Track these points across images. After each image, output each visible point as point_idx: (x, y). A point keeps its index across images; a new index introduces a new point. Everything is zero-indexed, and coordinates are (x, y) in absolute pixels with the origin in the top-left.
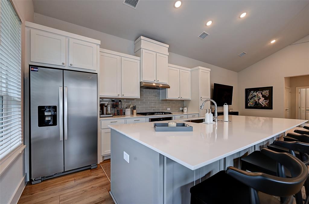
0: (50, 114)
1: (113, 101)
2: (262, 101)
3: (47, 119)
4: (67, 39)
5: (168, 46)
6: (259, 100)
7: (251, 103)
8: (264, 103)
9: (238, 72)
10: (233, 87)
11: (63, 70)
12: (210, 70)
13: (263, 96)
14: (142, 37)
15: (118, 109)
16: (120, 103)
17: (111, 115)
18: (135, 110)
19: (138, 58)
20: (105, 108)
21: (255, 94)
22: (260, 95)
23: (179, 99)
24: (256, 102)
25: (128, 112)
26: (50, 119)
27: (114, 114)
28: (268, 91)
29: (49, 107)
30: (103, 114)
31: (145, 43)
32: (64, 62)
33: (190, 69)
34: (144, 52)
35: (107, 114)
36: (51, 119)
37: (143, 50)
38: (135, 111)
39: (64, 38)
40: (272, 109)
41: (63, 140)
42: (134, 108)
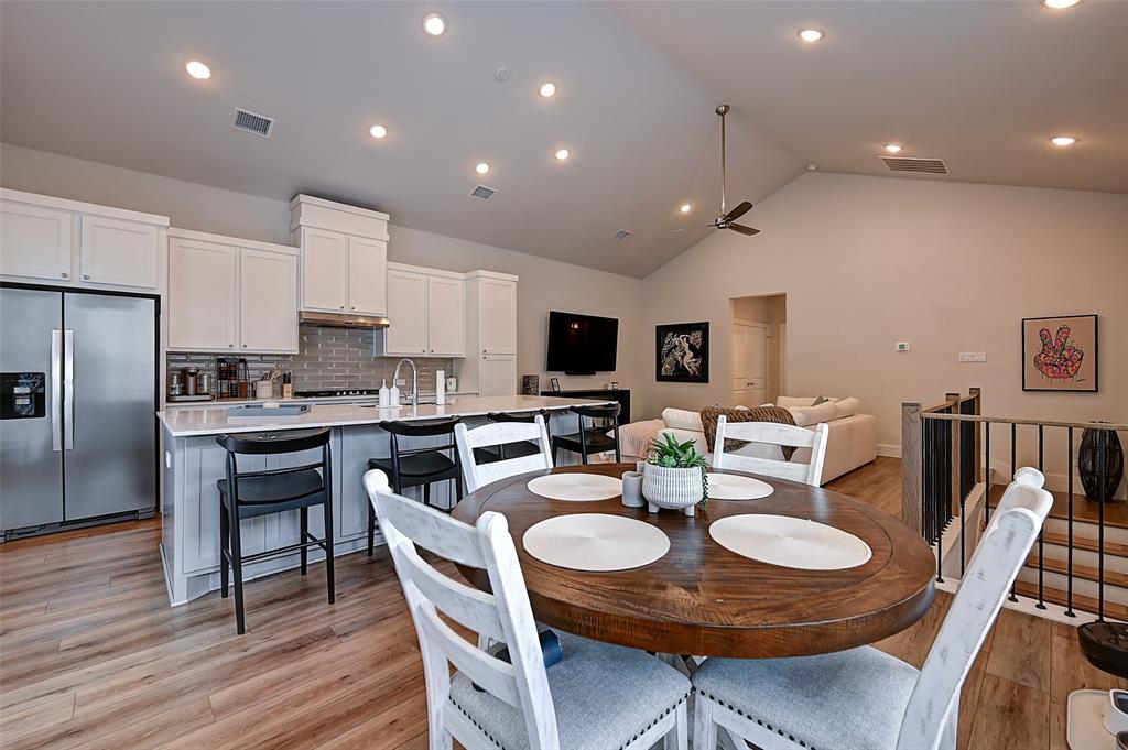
0: (27, 390)
1: (220, 361)
2: (689, 361)
3: (19, 402)
4: (77, 218)
5: (387, 217)
6: (683, 357)
7: (667, 369)
8: (692, 365)
9: (641, 277)
10: (617, 321)
11: (64, 290)
12: (516, 278)
13: (692, 348)
14: (302, 197)
15: (234, 382)
16: (242, 365)
17: (208, 397)
18: (289, 383)
19: (294, 250)
20: (191, 380)
21: (676, 340)
22: (686, 345)
23: (426, 355)
24: (678, 362)
25: (265, 389)
26: (27, 402)
27: (221, 393)
28: (698, 334)
29: (28, 376)
30: (185, 392)
31: (313, 212)
32: (68, 272)
33: (463, 276)
34: (307, 235)
35: (196, 394)
36: (31, 402)
37: (306, 229)
38: (287, 388)
39: (69, 215)
40: (706, 381)
41: (60, 449)
42: (286, 379)
